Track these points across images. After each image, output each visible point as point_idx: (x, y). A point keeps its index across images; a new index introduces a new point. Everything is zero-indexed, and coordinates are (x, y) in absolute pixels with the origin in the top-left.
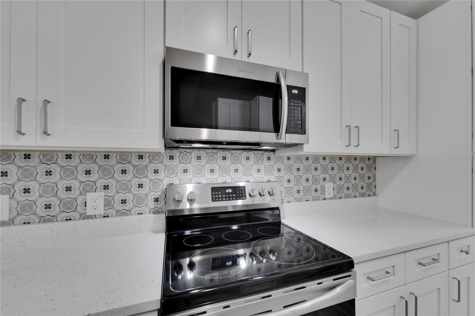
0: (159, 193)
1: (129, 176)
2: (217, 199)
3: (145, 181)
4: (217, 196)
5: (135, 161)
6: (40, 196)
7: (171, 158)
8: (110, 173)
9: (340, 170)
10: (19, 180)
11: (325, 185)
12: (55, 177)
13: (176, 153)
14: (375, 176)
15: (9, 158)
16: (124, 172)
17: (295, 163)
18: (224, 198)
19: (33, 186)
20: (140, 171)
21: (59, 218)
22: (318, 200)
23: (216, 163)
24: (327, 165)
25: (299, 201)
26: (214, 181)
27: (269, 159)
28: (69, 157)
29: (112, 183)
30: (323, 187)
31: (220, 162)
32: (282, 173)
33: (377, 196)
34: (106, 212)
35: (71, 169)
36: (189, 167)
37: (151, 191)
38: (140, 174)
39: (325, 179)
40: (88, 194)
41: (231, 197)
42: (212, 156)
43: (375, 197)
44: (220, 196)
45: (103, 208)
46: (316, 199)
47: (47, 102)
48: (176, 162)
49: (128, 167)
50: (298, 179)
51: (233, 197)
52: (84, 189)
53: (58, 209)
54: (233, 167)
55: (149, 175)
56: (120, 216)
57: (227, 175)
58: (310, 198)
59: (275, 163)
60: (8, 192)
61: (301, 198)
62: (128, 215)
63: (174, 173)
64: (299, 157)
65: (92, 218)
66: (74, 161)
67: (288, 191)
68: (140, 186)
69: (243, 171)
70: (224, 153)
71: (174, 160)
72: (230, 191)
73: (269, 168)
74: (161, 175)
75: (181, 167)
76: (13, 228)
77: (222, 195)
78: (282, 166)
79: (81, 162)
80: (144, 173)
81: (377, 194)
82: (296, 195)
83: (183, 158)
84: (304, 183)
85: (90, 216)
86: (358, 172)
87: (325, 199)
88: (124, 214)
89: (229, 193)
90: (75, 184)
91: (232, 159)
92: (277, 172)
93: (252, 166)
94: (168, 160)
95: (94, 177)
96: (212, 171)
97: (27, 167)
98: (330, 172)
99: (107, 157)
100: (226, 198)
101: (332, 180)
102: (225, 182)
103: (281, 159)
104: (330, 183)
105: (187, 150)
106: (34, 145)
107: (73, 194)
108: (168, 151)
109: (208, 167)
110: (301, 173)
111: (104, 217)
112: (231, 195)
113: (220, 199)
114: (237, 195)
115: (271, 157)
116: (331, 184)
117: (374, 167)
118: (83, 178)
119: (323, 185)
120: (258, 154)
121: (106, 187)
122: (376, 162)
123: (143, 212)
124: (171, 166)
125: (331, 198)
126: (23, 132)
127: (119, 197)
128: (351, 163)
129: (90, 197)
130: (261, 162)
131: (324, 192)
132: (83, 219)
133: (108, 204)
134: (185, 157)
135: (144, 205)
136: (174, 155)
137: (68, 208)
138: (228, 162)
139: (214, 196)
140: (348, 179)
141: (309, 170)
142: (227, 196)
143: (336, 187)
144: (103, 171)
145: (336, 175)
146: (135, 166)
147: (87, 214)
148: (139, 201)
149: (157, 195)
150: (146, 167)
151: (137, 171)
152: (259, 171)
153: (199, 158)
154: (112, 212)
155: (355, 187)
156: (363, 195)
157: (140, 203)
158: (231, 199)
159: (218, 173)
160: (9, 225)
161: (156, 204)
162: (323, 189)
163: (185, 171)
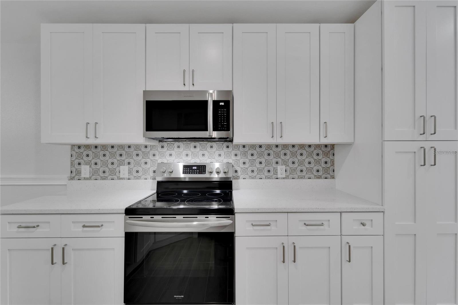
0: (156, 168)
1: (140, 158)
2: (186, 173)
3: (148, 160)
4: (186, 171)
5: (143, 149)
6: (101, 167)
7: (163, 147)
8: (131, 155)
9: (293, 155)
10: (93, 158)
11: (277, 167)
12: (107, 158)
13: (165, 144)
14: (334, 161)
15: (89, 148)
16: (137, 155)
17: (249, 149)
18: (191, 172)
19: (98, 161)
20: (146, 155)
21: (109, 178)
22: (271, 179)
23: (190, 150)
24: (280, 151)
25: (253, 178)
26: (188, 161)
27: (228, 147)
28: (113, 147)
29: (132, 161)
30: (276, 169)
31: (193, 149)
32: (239, 157)
33: (335, 179)
34: (129, 176)
35: (114, 153)
36: (173, 152)
37: (151, 166)
38: (146, 157)
39: (277, 163)
40: (121, 166)
41: (195, 172)
42: (187, 145)
43: (334, 180)
44: (188, 171)
45: (128, 174)
46: (269, 178)
47: (96, 123)
48: (165, 149)
49: (140, 152)
50: (252, 162)
51: (197, 172)
52: (119, 164)
53: (108, 174)
54: (201, 153)
55: (150, 157)
56: (135, 179)
57: (197, 158)
58: (263, 176)
59: (233, 150)
60: (89, 164)
61: (255, 176)
62: (139, 179)
63: (164, 156)
64: (252, 145)
65: (123, 179)
66: (115, 150)
67: (244, 170)
68: (146, 163)
69: (208, 155)
70: (195, 144)
71: (164, 148)
72: (195, 168)
73: (228, 154)
74: (157, 157)
75: (168, 152)
76: (91, 181)
77: (190, 170)
78: (238, 152)
79: (118, 150)
80: (147, 155)
81: (335, 177)
82: (250, 174)
83: (169, 147)
84: (258, 165)
85: (122, 178)
86: (313, 157)
87: (278, 178)
88: (137, 179)
89: (194, 170)
90: (115, 161)
91: (200, 147)
92: (234, 157)
93: (214, 152)
94: (161, 148)
95: (123, 158)
96: (187, 155)
97: (96, 152)
98: (283, 157)
99: (129, 147)
100: (192, 172)
101: (285, 163)
102: (196, 162)
103: (237, 147)
104: (282, 166)
105: (171, 142)
106: (92, 142)
107: (115, 166)
108: (161, 143)
109: (185, 153)
110: (255, 157)
111: (128, 179)
112: (195, 171)
113: (188, 173)
114: (199, 171)
115: (229, 145)
116: (284, 167)
117: (333, 153)
118: (119, 158)
119: (275, 167)
120: (219, 144)
121: (129, 163)
122: (334, 149)
123: (147, 178)
124: (162, 152)
125: (284, 178)
126: (88, 137)
127: (135, 169)
128: (305, 149)
129: (122, 167)
130: (222, 149)
131: (277, 173)
132: (119, 179)
133: (130, 172)
134: (171, 147)
135: (147, 174)
136: (164, 145)
137: (112, 174)
138: (198, 149)
139: (184, 171)
140: (301, 163)
141: (262, 155)
142: (193, 171)
143: (289, 169)
144: (128, 155)
145: (288, 160)
146: (143, 152)
147: (120, 177)
148: (145, 172)
149: (155, 168)
150: (149, 152)
151: (144, 155)
152: (220, 155)
153: (179, 147)
154: (132, 177)
155: (310, 170)
156: (319, 177)
157: (145, 173)
158: (195, 173)
159: (191, 156)
160: (89, 180)
161: (154, 174)
162: (275, 171)
163: (171, 155)
